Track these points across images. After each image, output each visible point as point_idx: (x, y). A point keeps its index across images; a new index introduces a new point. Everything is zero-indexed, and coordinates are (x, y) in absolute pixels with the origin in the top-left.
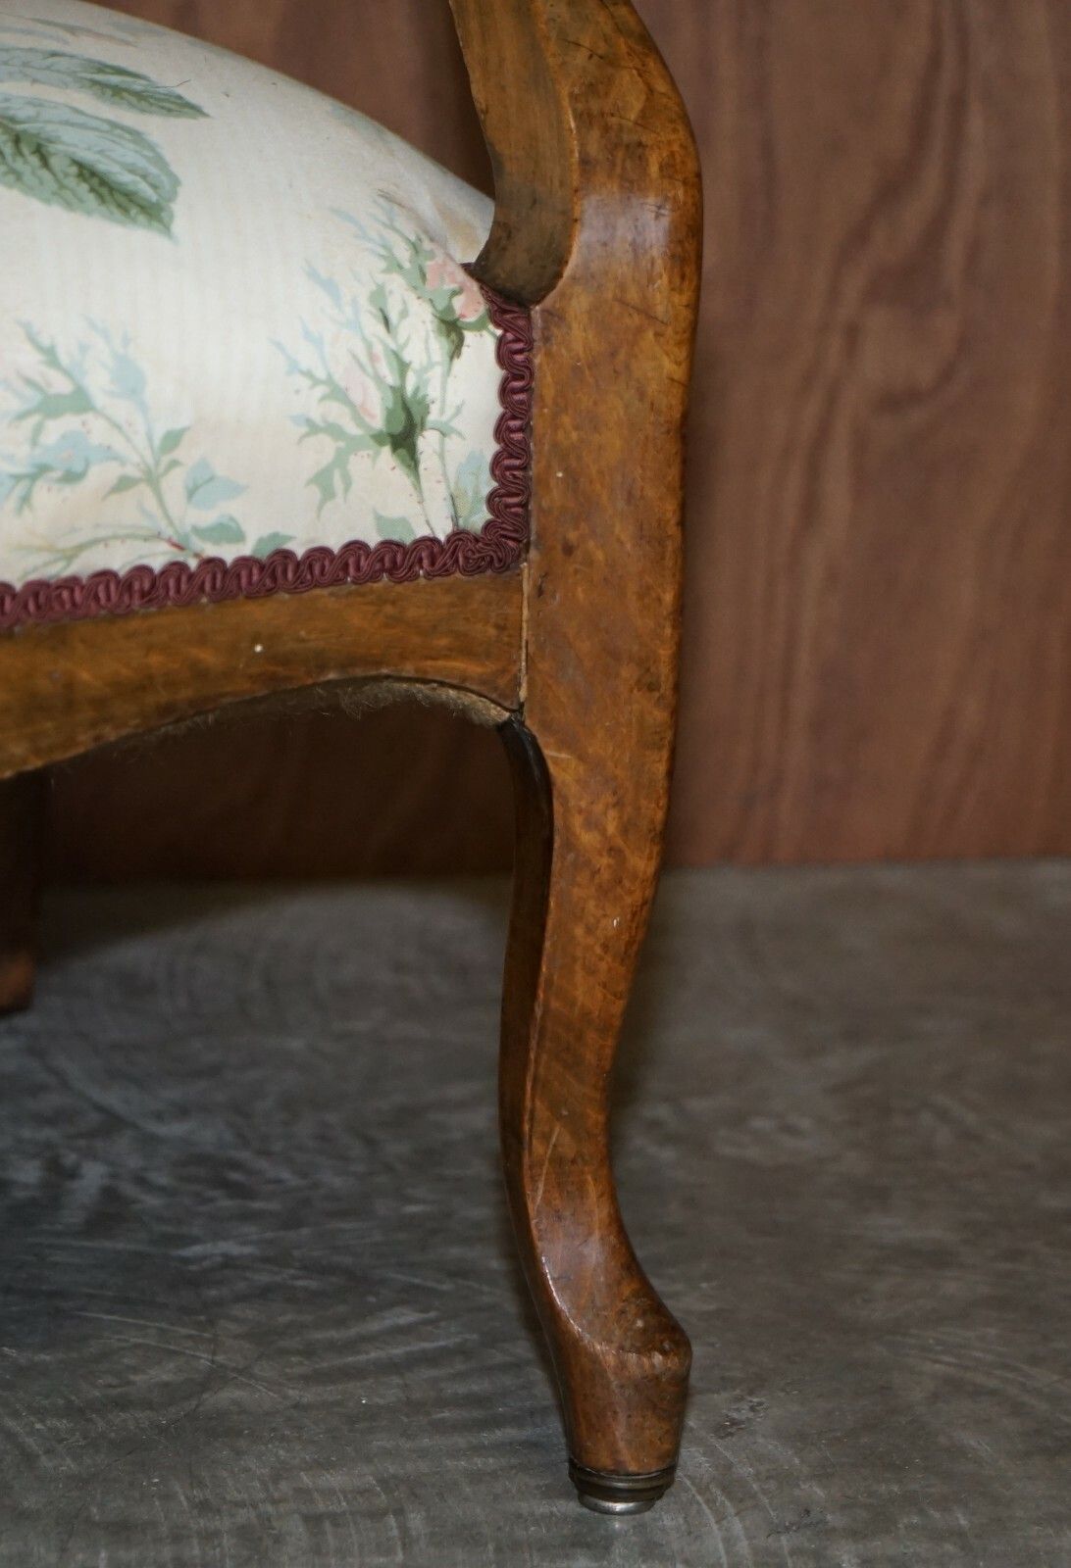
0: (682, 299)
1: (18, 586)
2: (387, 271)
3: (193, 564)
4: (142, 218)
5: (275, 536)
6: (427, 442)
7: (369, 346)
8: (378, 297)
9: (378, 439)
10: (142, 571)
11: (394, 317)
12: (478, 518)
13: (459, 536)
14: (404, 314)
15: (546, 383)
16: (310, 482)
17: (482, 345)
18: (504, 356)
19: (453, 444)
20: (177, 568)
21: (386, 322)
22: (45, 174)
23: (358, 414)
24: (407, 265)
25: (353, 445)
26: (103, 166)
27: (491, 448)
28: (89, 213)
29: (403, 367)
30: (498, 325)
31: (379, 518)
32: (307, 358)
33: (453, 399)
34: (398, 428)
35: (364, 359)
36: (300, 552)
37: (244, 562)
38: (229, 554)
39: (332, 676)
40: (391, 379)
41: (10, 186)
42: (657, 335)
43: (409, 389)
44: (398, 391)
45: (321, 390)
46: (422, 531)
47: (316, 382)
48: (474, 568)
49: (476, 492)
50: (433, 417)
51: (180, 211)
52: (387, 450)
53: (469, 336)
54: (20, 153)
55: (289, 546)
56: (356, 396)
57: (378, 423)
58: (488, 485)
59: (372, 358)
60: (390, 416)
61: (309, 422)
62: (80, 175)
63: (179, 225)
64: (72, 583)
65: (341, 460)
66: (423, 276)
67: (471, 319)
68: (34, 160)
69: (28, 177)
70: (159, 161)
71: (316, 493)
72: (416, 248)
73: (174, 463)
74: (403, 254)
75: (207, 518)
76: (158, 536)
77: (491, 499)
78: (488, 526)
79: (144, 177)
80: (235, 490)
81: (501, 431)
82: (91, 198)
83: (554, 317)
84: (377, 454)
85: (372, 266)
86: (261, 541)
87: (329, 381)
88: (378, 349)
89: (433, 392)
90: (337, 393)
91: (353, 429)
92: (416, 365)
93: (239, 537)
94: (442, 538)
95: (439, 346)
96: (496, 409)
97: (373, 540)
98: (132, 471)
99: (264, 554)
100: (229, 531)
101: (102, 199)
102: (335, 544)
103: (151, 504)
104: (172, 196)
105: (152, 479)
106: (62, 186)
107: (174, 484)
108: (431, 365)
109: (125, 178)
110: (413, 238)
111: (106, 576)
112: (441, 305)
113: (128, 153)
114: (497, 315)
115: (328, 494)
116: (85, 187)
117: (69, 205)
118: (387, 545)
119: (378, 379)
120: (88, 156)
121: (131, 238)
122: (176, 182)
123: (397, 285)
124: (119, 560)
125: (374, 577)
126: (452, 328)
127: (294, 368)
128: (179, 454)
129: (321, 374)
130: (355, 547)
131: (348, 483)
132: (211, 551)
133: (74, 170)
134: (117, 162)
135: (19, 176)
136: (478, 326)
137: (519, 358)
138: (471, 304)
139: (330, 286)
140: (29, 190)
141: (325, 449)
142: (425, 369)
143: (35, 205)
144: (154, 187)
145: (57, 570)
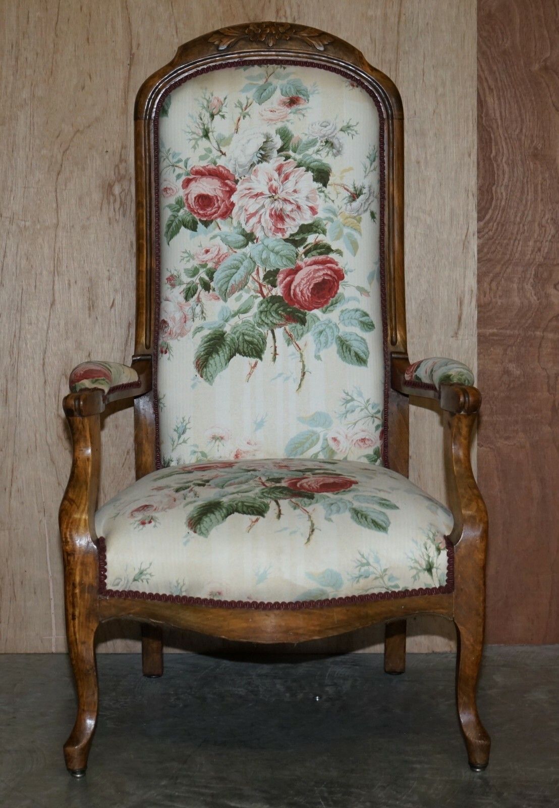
0: (483, 544)
1: (357, 596)
2: (428, 539)
3: (390, 592)
4: (382, 530)
5: (405, 587)
6: (434, 570)
7: (423, 553)
8: (425, 545)
9: (425, 570)
10: (380, 593)
11: (428, 548)
12: (444, 584)
13: (441, 587)
14: (430, 547)
15: (457, 559)
16: (412, 578)
17: (444, 553)
18: (448, 554)
19: (439, 571)
20: (387, 593)
21: (426, 549)
22: (366, 522)
23: (421, 565)
24: (431, 538)
25: (420, 571)
26: (377, 520)
27: (446, 571)
28: (373, 529)
29: (429, 557)
30: (447, 549)
31: (425, 584)
32: (410, 555)
33: (439, 562)
34: (429, 567)
35: (422, 556)
36: (410, 590)
37: (399, 592)
38: (397, 590)
39: (417, 612)
40: (427, 559)
41: (359, 525)
42: (478, 551)
43: (430, 560)
44: (428, 561)
45: (414, 561)
46: (434, 586)
47: (412, 560)
48: (443, 593)
49: (444, 579)
50: (435, 566)
51: (390, 529)
52: (426, 572)
53: (442, 551)
54: (362, 518)
55: (408, 589)
56: (420, 562)
57: (424, 567)
58: (446, 578)
59: (423, 555)
60: (427, 566)
61: (411, 567)
62: (372, 522)
63: (389, 532)
64: (367, 595)
65: (417, 574)
66: (434, 540)
67: (442, 548)
68: (364, 519)
69: (363, 523)
70: (388, 519)
71: (413, 580)
72: (434, 535)
73: (386, 574)
74: (431, 536)
75: (393, 584)
76: (383, 587)
77: (447, 581)
78: (446, 585)
79: (384, 522)
80: (397, 579)
81: (448, 568)
82: (374, 527)
83: (459, 547)
84: (424, 573)
85: (425, 538)
86: (403, 588)
87: (415, 560)
88: (425, 554)
89: (435, 561)
90: (416, 562)
91: (419, 568)
92: (431, 556)
93: (399, 587)
94: (437, 587)
95: (436, 553)
96: (447, 564)
97: (424, 588)
98: (378, 576)
99: (403, 590)
100: (397, 586)
101: (375, 527)
102: (417, 588)
103: (382, 581)
104: (389, 526)
105: (382, 577)
106: (368, 524)
107: (386, 578)
108: (434, 557)
109: (380, 522)
110: (434, 532)
111: (373, 594)
112: (437, 545)
113: (382, 518)
114: (447, 547)
115: (415, 580)
116: (373, 524)
117: (369, 528)
118: (427, 589)
119: (424, 559)
120: (374, 518)
121: (380, 534)
122: (390, 523)
123: (429, 543)
124: (376, 591)
125: (425, 594)
126: (439, 550)
127: (408, 557)
128: (387, 572)
129: (413, 558)
130: (421, 589)
131: (419, 577)
132: (393, 590)
133: (371, 521)
134: (379, 519)
135: (361, 522)
136: (444, 549)
137: (451, 555)
138: (443, 545)
139: (416, 543)
140: (362, 525)
141: (414, 572)
142: (433, 558)
143: (363, 528)
144: (386, 524)
145: (364, 593)
